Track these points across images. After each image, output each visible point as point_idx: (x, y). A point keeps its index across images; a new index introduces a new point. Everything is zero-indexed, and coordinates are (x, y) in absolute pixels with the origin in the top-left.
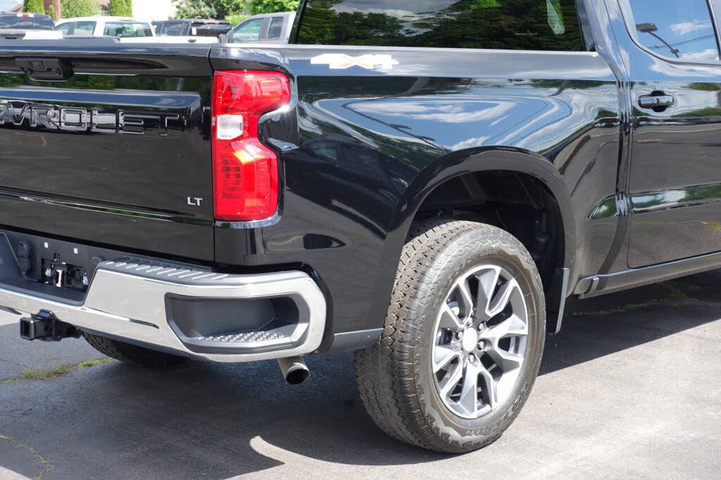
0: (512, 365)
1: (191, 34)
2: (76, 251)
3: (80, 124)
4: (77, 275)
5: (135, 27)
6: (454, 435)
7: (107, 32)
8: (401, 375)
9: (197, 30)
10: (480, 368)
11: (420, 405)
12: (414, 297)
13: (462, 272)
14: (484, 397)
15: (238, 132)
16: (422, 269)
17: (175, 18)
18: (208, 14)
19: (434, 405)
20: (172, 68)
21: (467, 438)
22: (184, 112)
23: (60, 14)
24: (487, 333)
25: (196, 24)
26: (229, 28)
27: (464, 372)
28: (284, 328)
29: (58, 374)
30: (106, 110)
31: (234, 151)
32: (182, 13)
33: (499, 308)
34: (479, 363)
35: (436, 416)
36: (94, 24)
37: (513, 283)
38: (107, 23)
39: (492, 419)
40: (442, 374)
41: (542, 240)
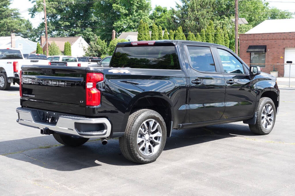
0: (158, 144)
1: (89, 61)
2: (54, 114)
3: (56, 84)
4: (54, 120)
5: (72, 59)
6: (142, 159)
7: (63, 60)
8: (129, 144)
9: (91, 60)
10: (150, 144)
11: (134, 151)
12: (133, 126)
13: (144, 120)
14: (150, 151)
15: (92, 86)
16: (135, 119)
17: (85, 56)
18: (95, 55)
19: (137, 151)
20: (78, 72)
21: (146, 160)
22: (80, 82)
23: (48, 54)
24: (151, 136)
25: (90, 58)
26: (101, 59)
27: (145, 144)
28: (101, 131)
29: (48, 147)
30: (62, 81)
31: (90, 91)
32: (87, 54)
33: (154, 130)
34: (149, 143)
35: (138, 154)
36: (59, 57)
37: (158, 124)
38: (63, 57)
39: (152, 156)
40: (140, 144)
41: (167, 115)
